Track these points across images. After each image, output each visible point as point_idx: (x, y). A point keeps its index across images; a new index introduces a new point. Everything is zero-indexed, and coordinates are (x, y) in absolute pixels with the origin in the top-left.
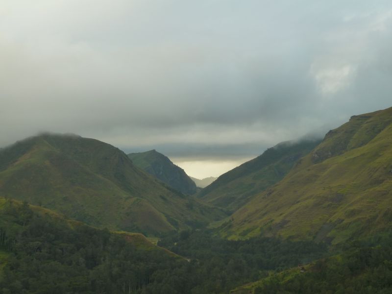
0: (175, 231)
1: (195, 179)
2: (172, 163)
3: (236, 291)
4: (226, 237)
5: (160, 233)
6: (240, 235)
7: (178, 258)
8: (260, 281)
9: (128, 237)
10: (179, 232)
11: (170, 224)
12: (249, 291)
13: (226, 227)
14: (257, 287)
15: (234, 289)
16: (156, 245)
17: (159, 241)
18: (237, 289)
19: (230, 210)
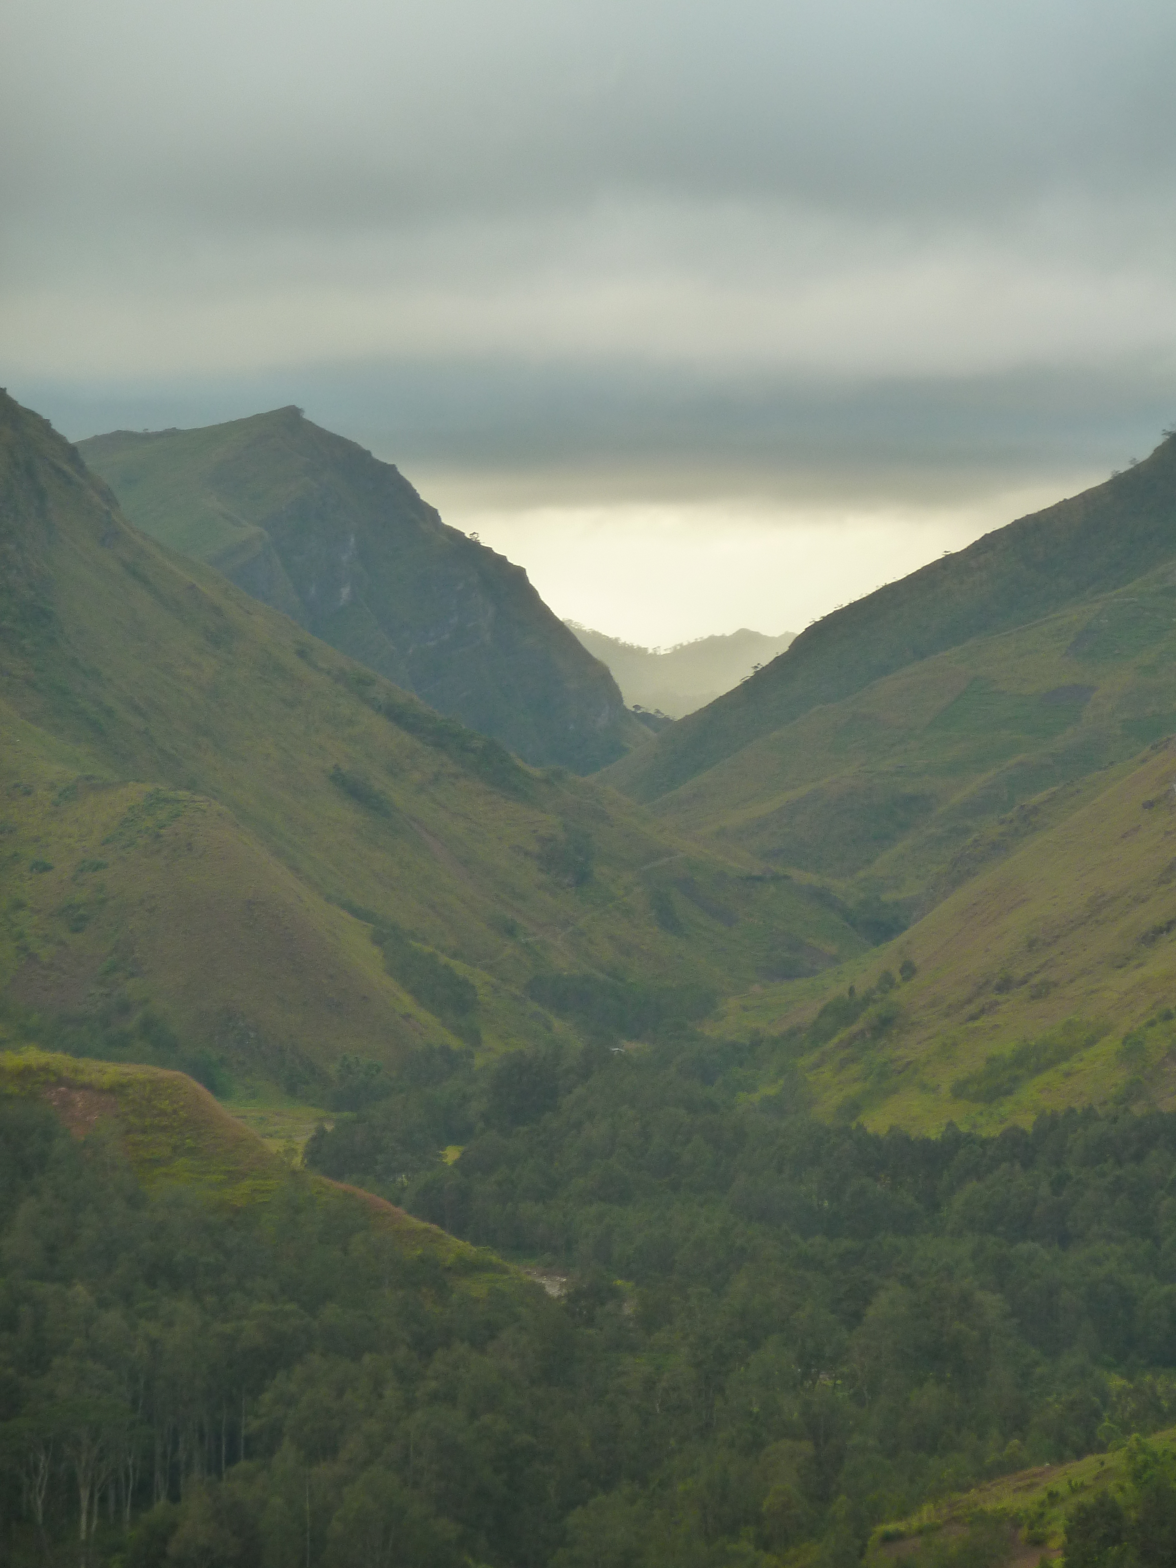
0: (445, 1050)
1: (613, 644)
2: (433, 514)
3: (920, 1532)
4: (853, 1108)
5: (333, 1069)
6: (959, 1091)
7: (469, 1268)
8: (1115, 1459)
9: (77, 1097)
10: (479, 1061)
11: (406, 1002)
12: (1024, 1533)
13: (855, 1028)
14: (1087, 1499)
15: (903, 1514)
16: (297, 1161)
17: (321, 1133)
18: (926, 1515)
19: (888, 897)
